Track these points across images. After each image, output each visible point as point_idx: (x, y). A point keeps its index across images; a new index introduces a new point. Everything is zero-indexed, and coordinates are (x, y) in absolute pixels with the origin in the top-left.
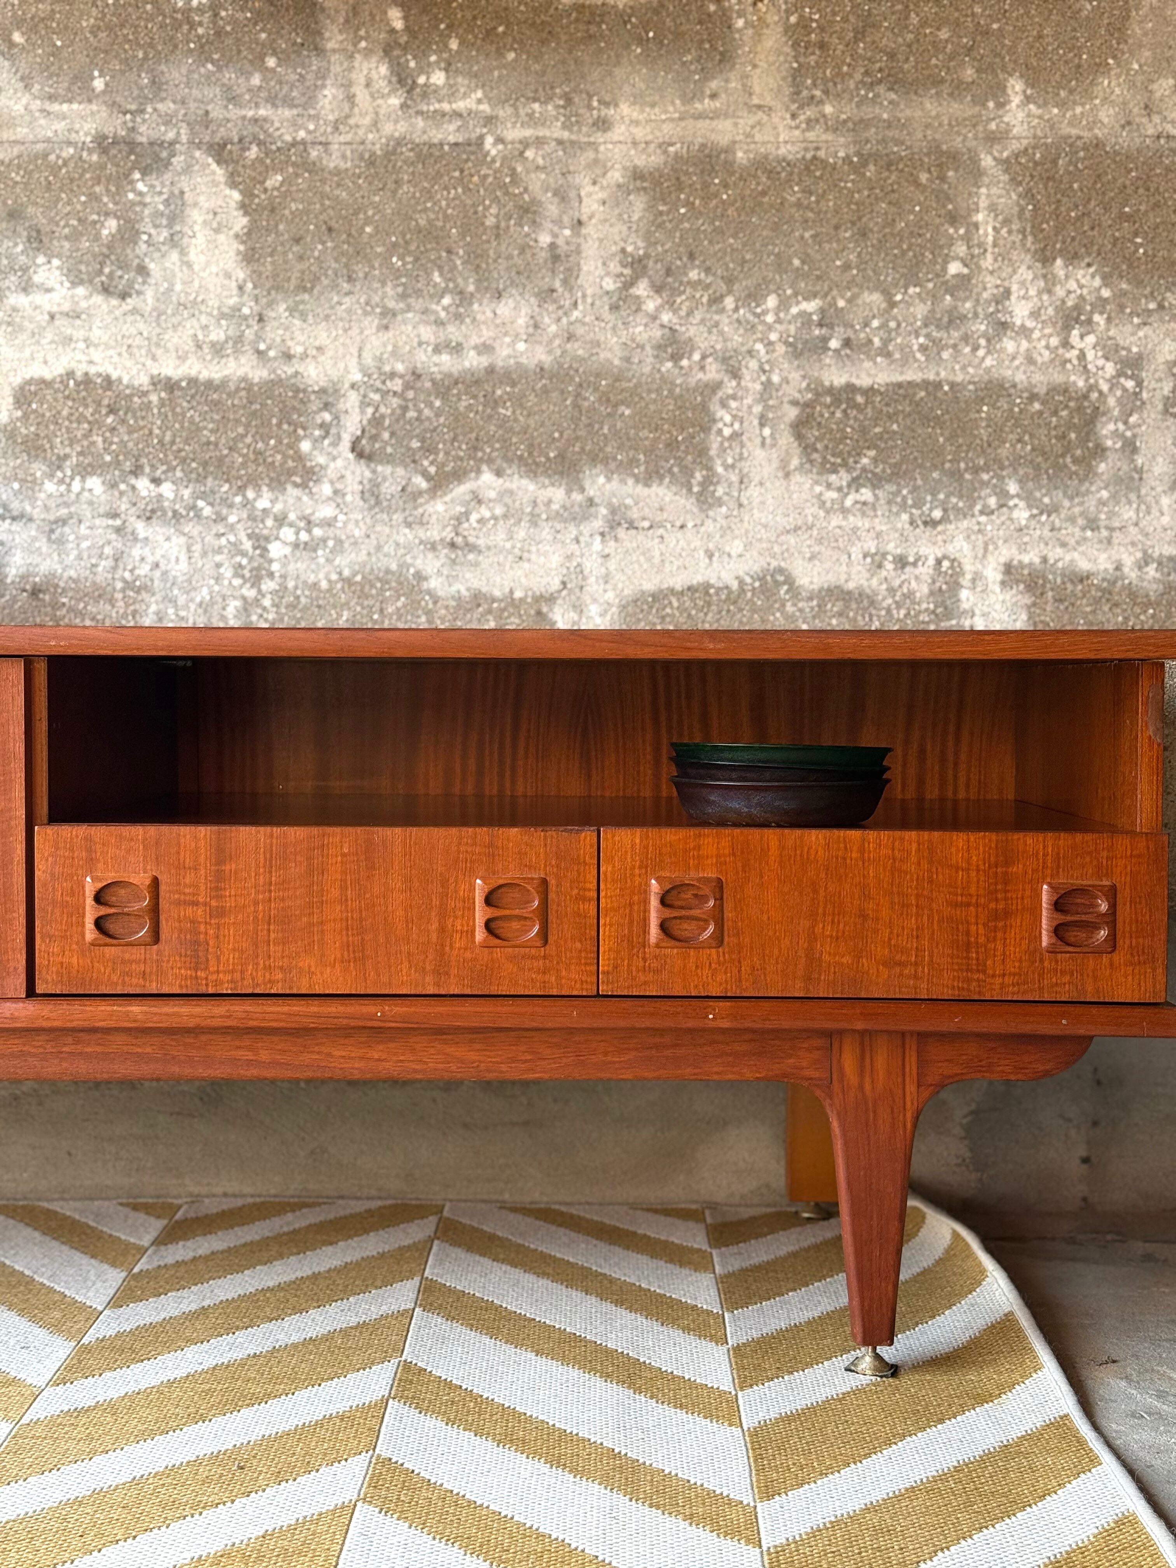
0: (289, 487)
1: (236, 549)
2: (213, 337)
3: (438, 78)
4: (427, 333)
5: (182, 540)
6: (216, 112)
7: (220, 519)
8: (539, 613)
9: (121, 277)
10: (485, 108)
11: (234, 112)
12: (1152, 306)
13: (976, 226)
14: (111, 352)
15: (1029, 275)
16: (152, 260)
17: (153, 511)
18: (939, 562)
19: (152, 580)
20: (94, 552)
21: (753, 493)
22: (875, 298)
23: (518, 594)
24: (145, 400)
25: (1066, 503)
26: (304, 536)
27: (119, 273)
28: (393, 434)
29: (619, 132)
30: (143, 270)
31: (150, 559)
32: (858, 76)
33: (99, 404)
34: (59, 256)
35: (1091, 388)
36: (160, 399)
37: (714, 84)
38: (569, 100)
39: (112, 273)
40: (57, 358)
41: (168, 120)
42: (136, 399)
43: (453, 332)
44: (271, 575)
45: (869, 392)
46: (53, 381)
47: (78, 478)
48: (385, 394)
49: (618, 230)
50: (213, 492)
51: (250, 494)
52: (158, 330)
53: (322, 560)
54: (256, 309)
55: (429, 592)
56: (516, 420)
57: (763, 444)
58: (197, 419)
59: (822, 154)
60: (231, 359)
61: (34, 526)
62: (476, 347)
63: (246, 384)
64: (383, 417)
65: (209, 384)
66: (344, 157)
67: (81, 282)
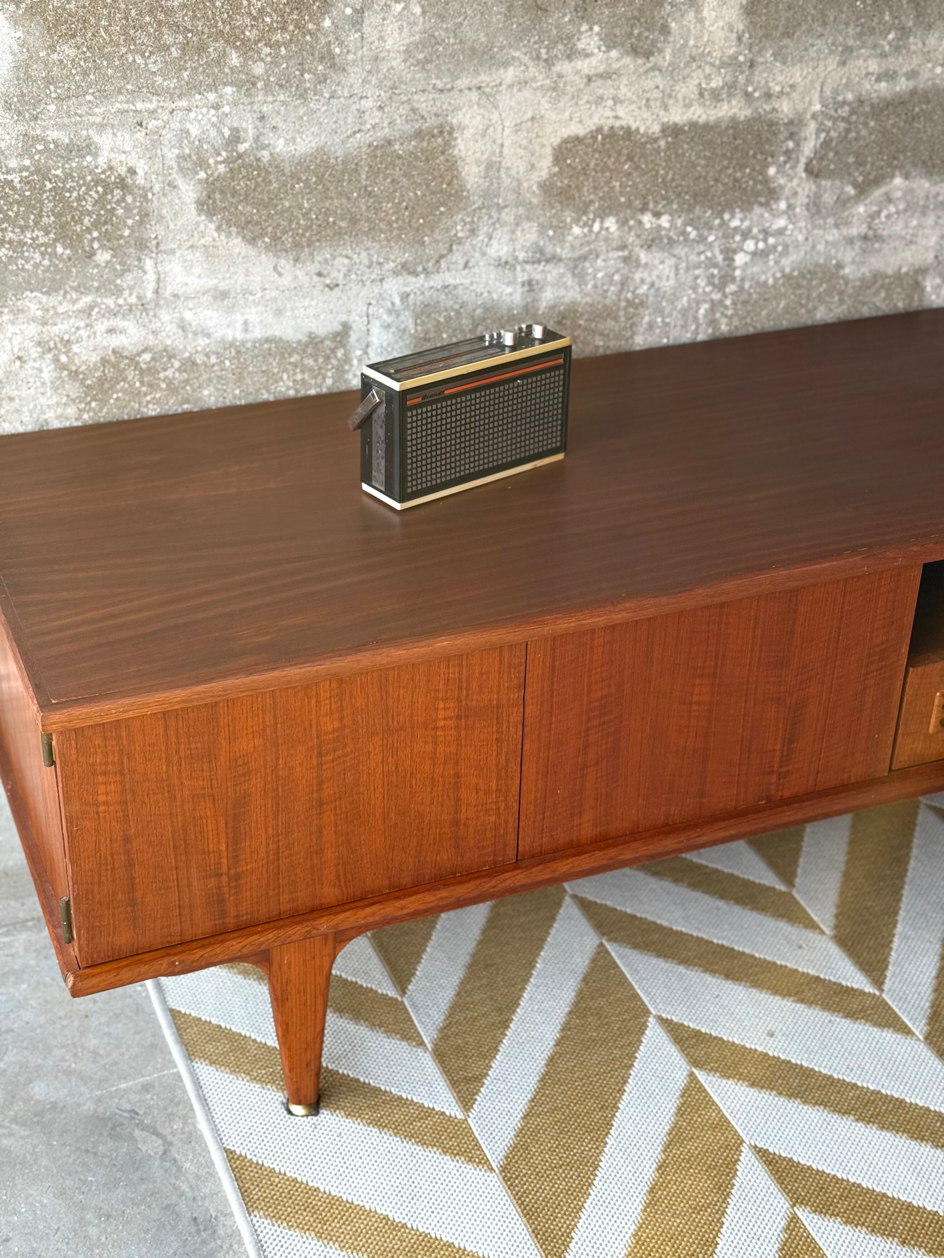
0: (756, 207)
1: (711, 263)
2: (713, 85)
4: (873, 66)
5: (673, 261)
7: (702, 239)
9: (647, 38)
14: (633, 107)
16: (674, 20)
17: (653, 240)
19: (647, 296)
20: (607, 279)
23: (904, 270)
24: (655, 146)
26: (761, 245)
27: (646, 34)
28: (836, 153)
30: (665, 30)
31: (648, 280)
33: (619, 153)
34: (599, 22)
36: (667, 142)
39: (640, 34)
40: (591, 116)
42: (648, 146)
44: (733, 279)
46: (585, 137)
47: (598, 220)
48: (835, 120)
50: (699, 218)
52: (671, 83)
53: (772, 263)
54: (750, 56)
55: (843, 277)
56: (925, 132)
58: (693, 158)
60: (725, 102)
61: (562, 265)
62: (906, 74)
63: (734, 123)
64: (831, 140)
65: (707, 127)
67: (615, 46)
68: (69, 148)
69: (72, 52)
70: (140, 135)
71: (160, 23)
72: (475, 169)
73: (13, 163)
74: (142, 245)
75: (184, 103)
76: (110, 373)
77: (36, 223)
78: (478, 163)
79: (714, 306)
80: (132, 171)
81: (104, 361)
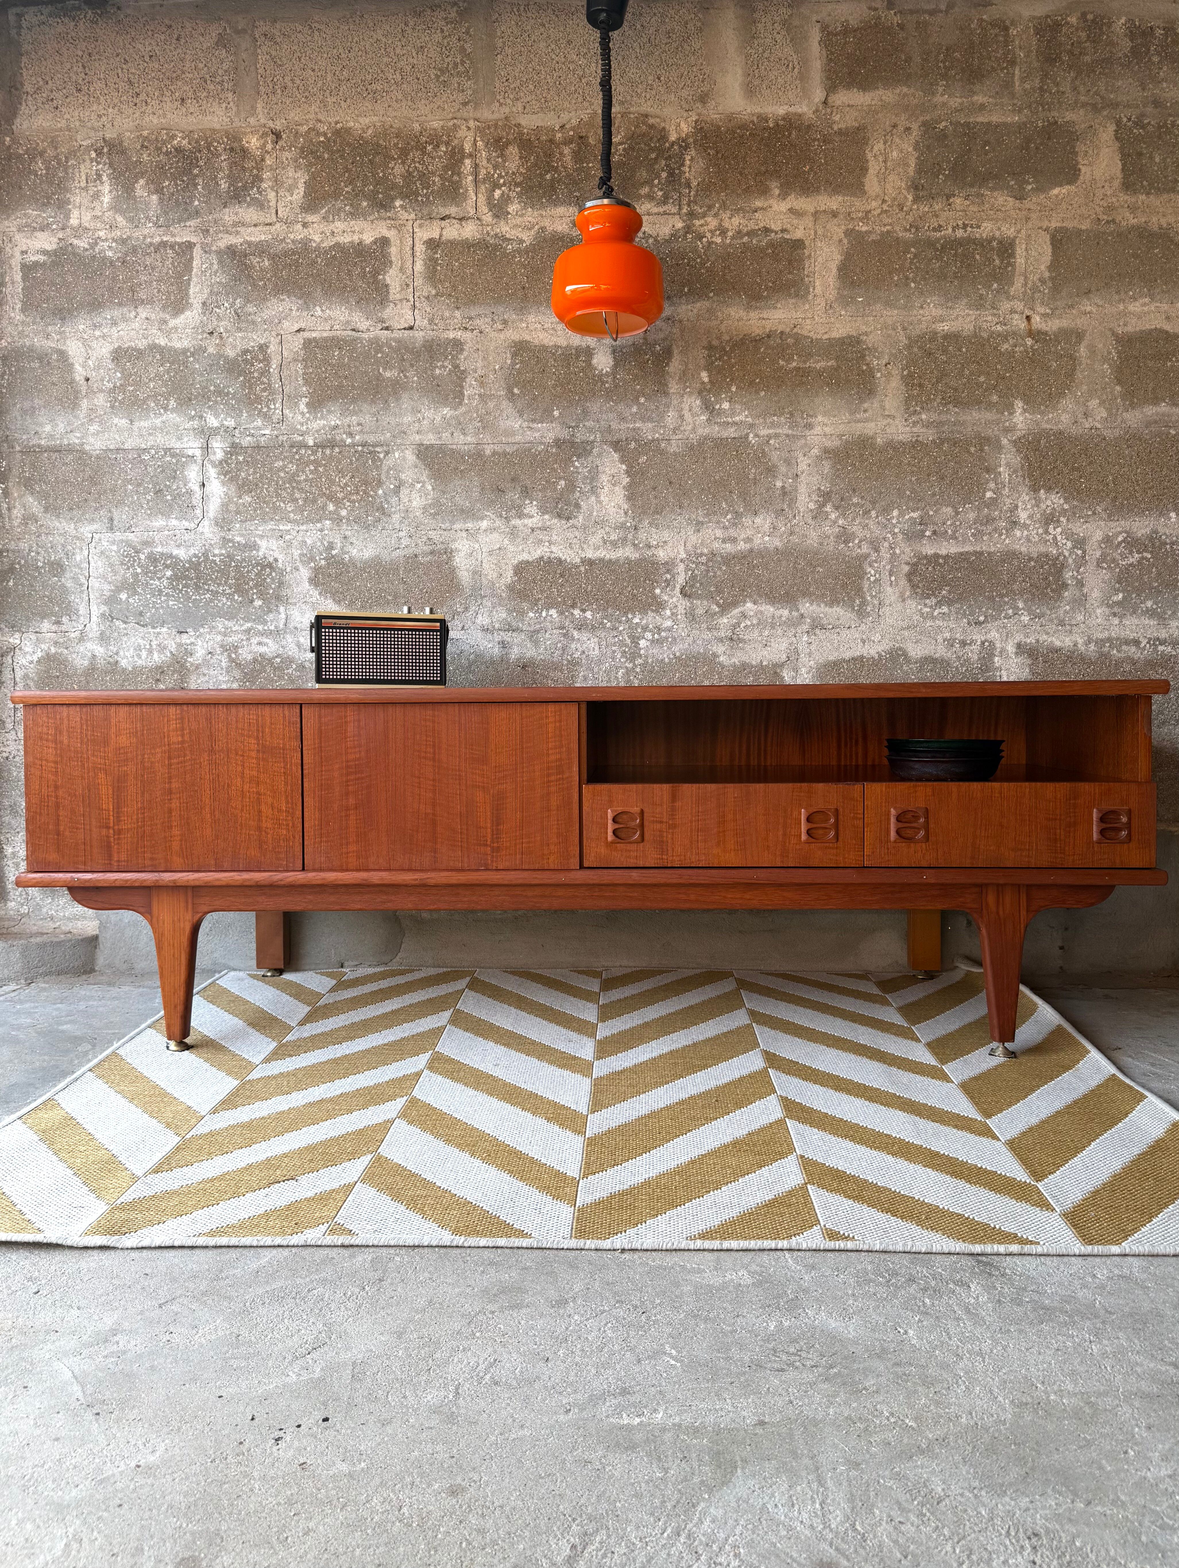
0: (649, 612)
1: (622, 643)
2: (612, 538)
3: (726, 405)
4: (719, 533)
5: (596, 640)
6: (614, 425)
7: (615, 628)
8: (776, 673)
9: (567, 509)
10: (749, 419)
11: (623, 426)
12: (1090, 513)
13: (1000, 473)
14: (561, 547)
15: (1027, 498)
16: (582, 500)
17: (582, 625)
18: (983, 643)
19: (581, 660)
20: (553, 646)
21: (886, 610)
22: (949, 510)
23: (765, 663)
24: (578, 570)
25: (1048, 612)
26: (656, 636)
27: (566, 507)
28: (701, 584)
29: (818, 430)
30: (578, 506)
31: (580, 649)
32: (938, 400)
33: (555, 572)
34: (536, 500)
35: (1059, 555)
36: (585, 569)
37: (866, 405)
38: (792, 415)
39: (562, 508)
40: (535, 550)
41: (591, 430)
42: (573, 570)
43: (732, 532)
44: (640, 656)
45: (947, 557)
46: (533, 562)
47: (545, 610)
48: (697, 564)
49: (815, 479)
50: (611, 615)
51: (630, 616)
52: (584, 535)
53: (665, 648)
54: (633, 523)
55: (719, 663)
56: (764, 576)
57: (891, 585)
58: (604, 579)
59: (920, 439)
60: (621, 549)
61: (523, 634)
62: (743, 540)
63: (628, 561)
64: (696, 575)
65: (610, 561)
66: (678, 446)
67: (547, 513)
68: (245, 546)
69: (249, 499)
70: (281, 542)
71: (293, 488)
72: (466, 574)
73: (217, 552)
74: (278, 598)
75: (304, 527)
76: (258, 667)
77: (226, 582)
78: (467, 570)
79: (628, 671)
80: (276, 560)
81: (255, 660)
